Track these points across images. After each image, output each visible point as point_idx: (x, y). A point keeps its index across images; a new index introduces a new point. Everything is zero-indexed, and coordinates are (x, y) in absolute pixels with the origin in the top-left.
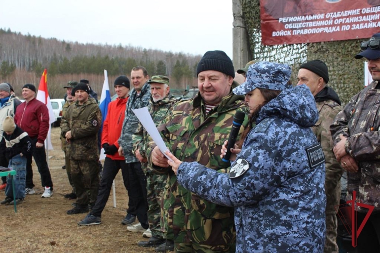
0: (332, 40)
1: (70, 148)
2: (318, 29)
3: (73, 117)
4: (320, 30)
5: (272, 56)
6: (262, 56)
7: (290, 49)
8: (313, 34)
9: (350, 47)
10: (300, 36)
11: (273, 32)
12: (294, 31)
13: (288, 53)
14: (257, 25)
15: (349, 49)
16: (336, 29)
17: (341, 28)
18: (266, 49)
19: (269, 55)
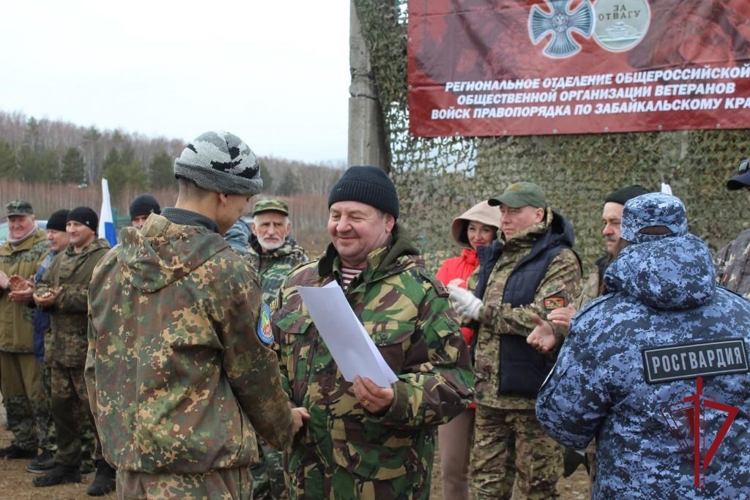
0: (555, 131)
1: (53, 344)
2: (527, 108)
3: (61, 278)
4: (531, 111)
5: (430, 160)
6: (409, 158)
7: (468, 147)
8: (516, 118)
9: (591, 148)
10: (488, 122)
11: (434, 111)
12: (476, 110)
13: (463, 155)
14: (401, 95)
15: (589, 153)
16: (563, 110)
17: (572, 110)
18: (419, 145)
19: (424, 156)
